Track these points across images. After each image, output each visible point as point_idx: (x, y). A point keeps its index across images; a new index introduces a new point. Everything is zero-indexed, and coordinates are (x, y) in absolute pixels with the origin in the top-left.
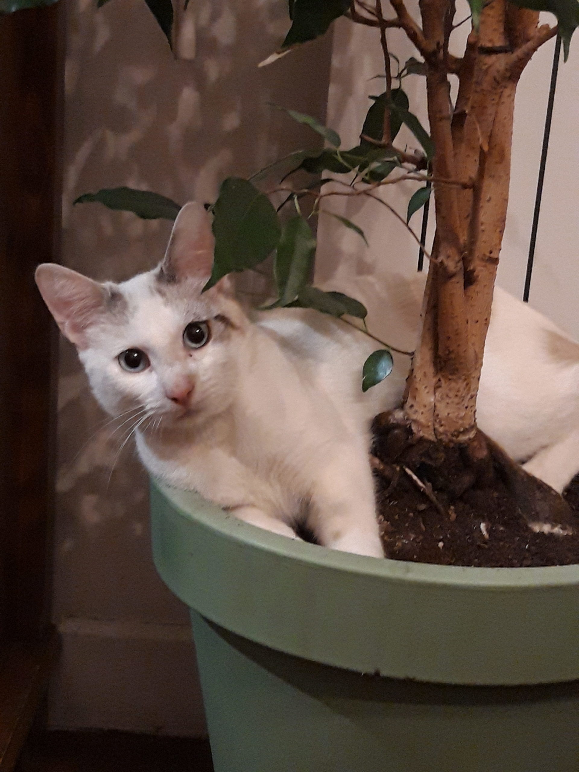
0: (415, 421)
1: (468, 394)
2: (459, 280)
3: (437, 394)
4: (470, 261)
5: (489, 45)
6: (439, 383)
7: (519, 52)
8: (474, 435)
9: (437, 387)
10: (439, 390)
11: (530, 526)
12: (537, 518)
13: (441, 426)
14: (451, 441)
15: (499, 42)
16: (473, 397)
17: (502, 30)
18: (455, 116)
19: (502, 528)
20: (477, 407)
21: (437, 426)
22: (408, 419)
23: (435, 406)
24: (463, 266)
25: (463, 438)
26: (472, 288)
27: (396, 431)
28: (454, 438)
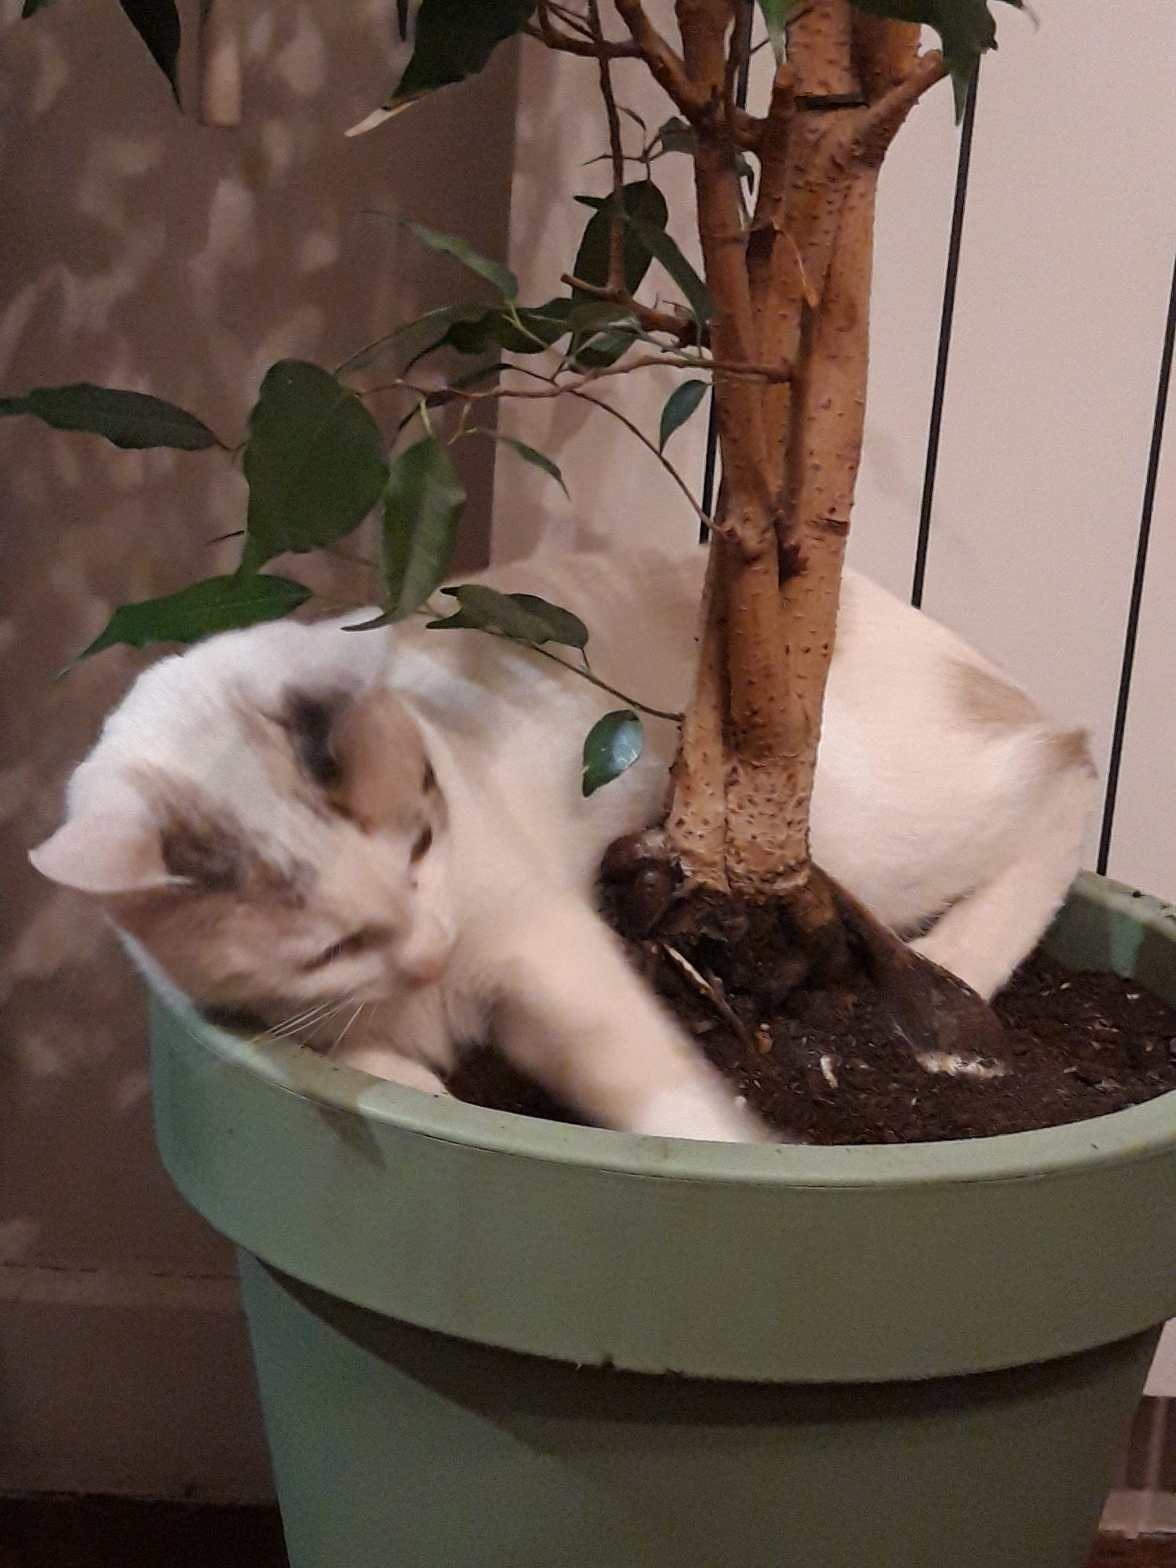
0: (686, 853)
1: (791, 796)
2: (770, 566)
3: (731, 797)
4: (789, 528)
5: (820, 92)
6: (734, 776)
7: (880, 107)
8: (806, 880)
9: (730, 783)
10: (734, 789)
11: (919, 1059)
12: (933, 1044)
13: (740, 861)
14: (761, 892)
15: (841, 85)
16: (802, 803)
17: (846, 62)
18: (753, 234)
19: (864, 1066)
20: (811, 823)
21: (731, 862)
22: (673, 850)
23: (726, 821)
24: (775, 537)
25: (783, 886)
26: (796, 582)
27: (650, 875)
28: (766, 887)
